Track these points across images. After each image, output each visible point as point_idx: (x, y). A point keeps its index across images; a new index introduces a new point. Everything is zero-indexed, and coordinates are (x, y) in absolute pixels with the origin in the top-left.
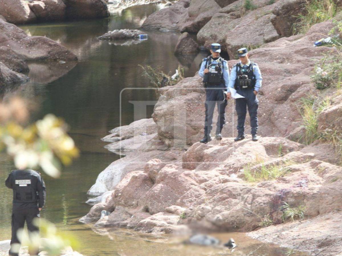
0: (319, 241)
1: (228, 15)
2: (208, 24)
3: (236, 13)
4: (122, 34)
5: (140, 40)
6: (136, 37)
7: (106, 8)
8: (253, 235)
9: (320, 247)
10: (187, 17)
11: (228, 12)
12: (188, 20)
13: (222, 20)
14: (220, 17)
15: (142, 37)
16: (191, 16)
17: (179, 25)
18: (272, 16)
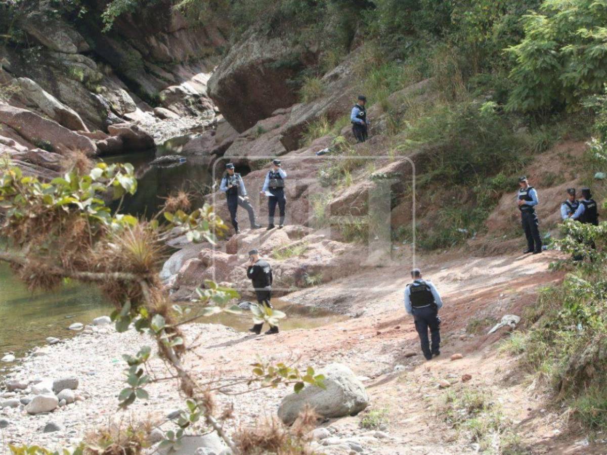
0: (334, 300)
1: (246, 139)
2: (231, 147)
3: (252, 137)
4: (167, 159)
5: (181, 163)
6: (178, 161)
7: (152, 141)
8: (284, 299)
9: (335, 303)
10: (214, 142)
11: (245, 137)
12: (215, 145)
13: (242, 143)
14: (240, 141)
15: (182, 160)
16: (217, 141)
17: (209, 149)
18: (281, 136)
